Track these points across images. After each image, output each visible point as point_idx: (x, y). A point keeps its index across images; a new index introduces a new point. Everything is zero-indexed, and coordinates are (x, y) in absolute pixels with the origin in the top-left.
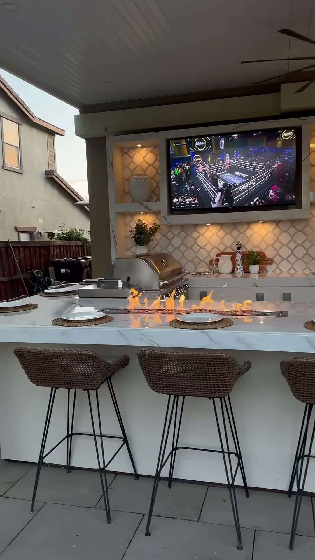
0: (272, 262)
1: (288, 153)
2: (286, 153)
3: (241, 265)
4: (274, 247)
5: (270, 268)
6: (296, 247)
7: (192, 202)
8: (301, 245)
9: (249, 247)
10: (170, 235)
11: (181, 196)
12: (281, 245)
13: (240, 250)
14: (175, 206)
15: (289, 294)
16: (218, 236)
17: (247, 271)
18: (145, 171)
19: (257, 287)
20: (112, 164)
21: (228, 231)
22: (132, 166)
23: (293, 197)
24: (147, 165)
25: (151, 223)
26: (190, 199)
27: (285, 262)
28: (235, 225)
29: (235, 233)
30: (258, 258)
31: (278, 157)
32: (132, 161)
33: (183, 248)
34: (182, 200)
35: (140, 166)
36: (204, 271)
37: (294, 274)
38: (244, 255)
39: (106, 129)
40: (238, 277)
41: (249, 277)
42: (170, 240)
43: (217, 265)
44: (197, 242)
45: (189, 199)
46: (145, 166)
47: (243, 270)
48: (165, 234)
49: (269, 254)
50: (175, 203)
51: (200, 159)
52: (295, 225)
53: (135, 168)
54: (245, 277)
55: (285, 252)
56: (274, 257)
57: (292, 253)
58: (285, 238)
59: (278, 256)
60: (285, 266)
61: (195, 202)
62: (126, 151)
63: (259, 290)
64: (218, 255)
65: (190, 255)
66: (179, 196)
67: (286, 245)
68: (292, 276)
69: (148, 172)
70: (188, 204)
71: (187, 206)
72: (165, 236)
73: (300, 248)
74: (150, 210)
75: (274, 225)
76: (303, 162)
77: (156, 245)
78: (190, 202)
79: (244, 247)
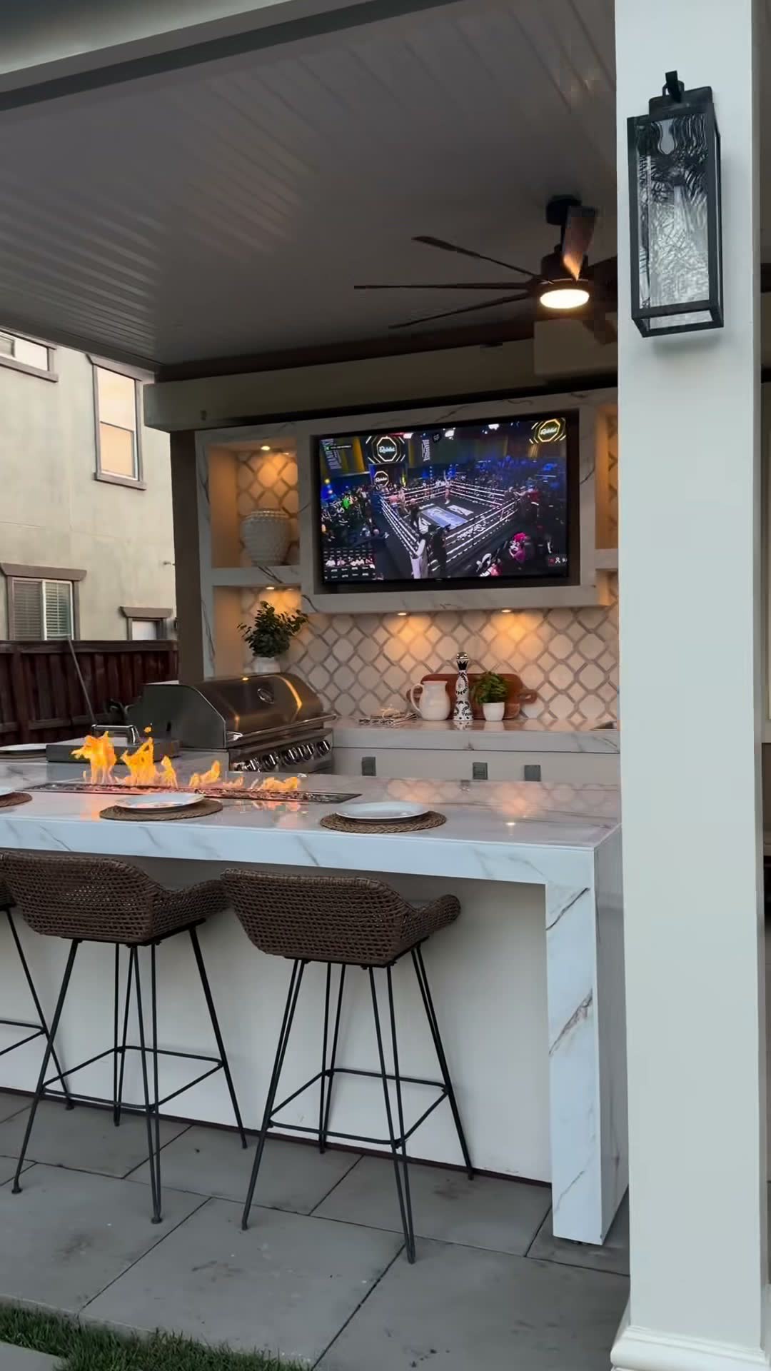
0: (533, 696)
1: (549, 469)
2: (545, 469)
3: (466, 703)
4: (539, 667)
5: (531, 711)
6: (584, 666)
7: (364, 568)
8: (595, 662)
9: (490, 664)
10: (330, 636)
11: (341, 554)
12: (552, 662)
13: (464, 671)
14: (330, 574)
15: (536, 766)
16: (427, 639)
17: (478, 715)
18: (281, 500)
19: (473, 750)
20: (206, 486)
21: (447, 629)
22: (256, 490)
23: (564, 560)
24: (284, 488)
25: (293, 609)
26: (360, 560)
27: (562, 699)
28: (460, 615)
29: (461, 633)
30: (498, 689)
31: (530, 478)
32: (256, 479)
33: (356, 664)
34: (343, 563)
35: (271, 489)
36: (388, 714)
37: (581, 724)
38: (472, 680)
39: (204, 413)
40: (458, 729)
41: (482, 728)
42: (330, 647)
43: (417, 700)
44: (386, 652)
45: (357, 561)
46: (281, 489)
47: (470, 714)
48: (320, 633)
49: (530, 679)
50: (331, 568)
51: (386, 479)
52: (581, 618)
53: (262, 494)
54: (474, 728)
55: (561, 677)
56: (538, 688)
57: (576, 679)
58: (561, 646)
59: (547, 685)
60: (561, 707)
61: (369, 567)
62: (244, 460)
63: (481, 759)
64: (426, 679)
65: (370, 678)
66: (338, 554)
67: (564, 662)
68: (577, 728)
69: (286, 504)
70: (355, 572)
71: (354, 575)
72: (320, 636)
73: (591, 667)
74: (281, 582)
75: (539, 619)
76: (582, 487)
77: (304, 656)
78: (359, 567)
79: (478, 663)
